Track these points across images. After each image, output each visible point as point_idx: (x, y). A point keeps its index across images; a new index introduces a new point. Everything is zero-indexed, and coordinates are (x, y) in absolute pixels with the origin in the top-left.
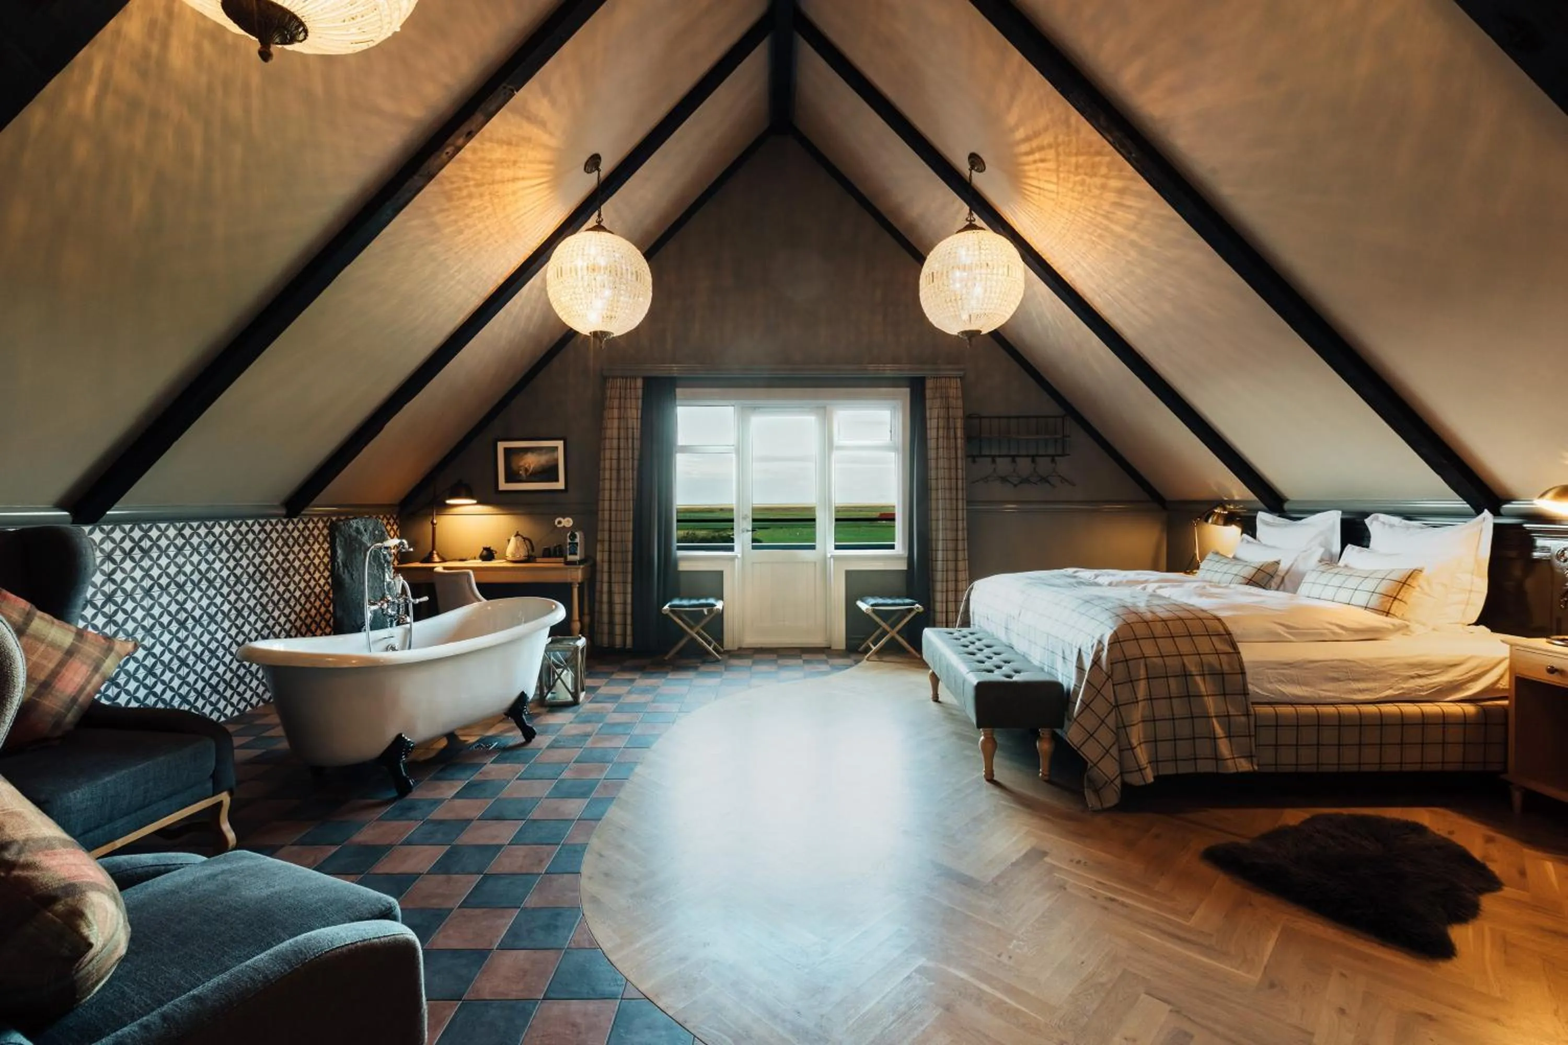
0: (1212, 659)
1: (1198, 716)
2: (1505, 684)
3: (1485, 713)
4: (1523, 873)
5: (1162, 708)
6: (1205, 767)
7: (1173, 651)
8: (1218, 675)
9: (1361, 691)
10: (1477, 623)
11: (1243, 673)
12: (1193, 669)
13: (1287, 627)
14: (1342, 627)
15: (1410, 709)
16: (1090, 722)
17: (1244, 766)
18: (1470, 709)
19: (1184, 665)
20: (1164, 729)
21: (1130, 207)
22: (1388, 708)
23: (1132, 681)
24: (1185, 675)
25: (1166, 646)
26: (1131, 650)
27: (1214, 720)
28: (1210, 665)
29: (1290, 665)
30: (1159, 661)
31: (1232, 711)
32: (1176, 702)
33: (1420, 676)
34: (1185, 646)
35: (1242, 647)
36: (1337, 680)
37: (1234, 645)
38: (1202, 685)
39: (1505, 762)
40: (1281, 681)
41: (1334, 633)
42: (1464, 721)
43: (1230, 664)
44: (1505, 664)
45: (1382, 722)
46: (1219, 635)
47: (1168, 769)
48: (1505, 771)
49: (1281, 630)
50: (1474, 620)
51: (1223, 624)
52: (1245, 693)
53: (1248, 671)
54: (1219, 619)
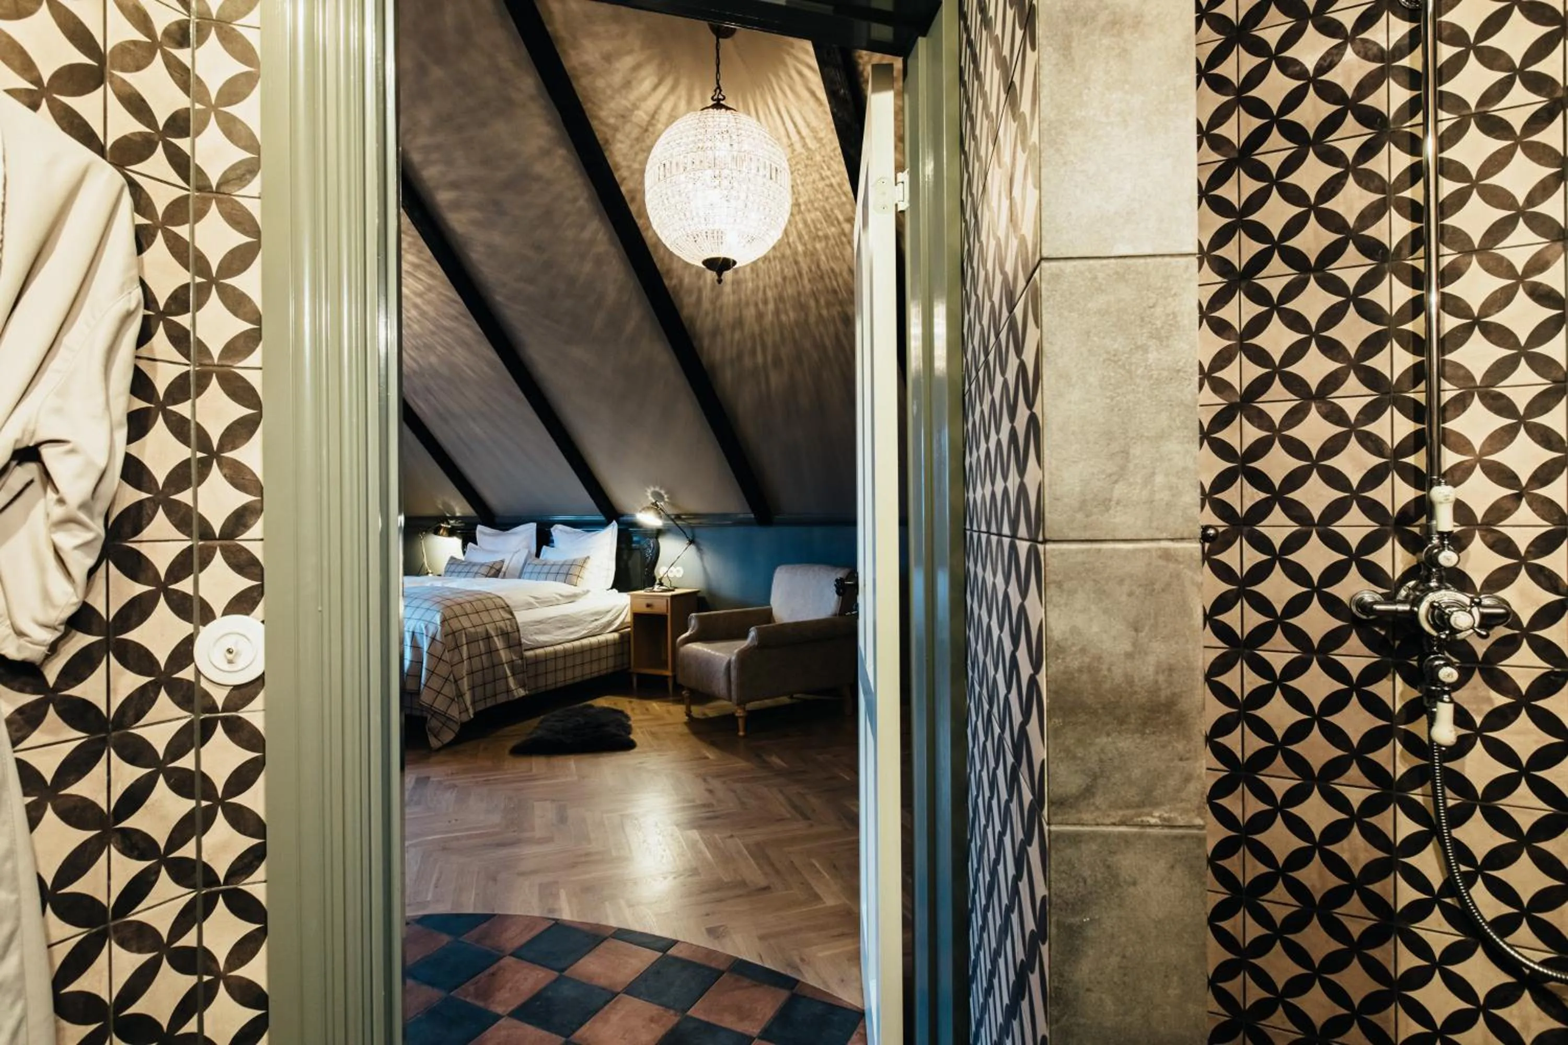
0: (502, 624)
1: (495, 665)
2: (629, 619)
3: (622, 636)
4: (647, 710)
5: (476, 663)
6: (502, 699)
7: (480, 622)
8: (504, 634)
9: (572, 633)
10: (612, 588)
11: (518, 631)
12: (493, 633)
13: (535, 598)
14: (561, 595)
15: (594, 640)
16: (436, 683)
17: (522, 692)
18: (616, 635)
19: (487, 631)
20: (478, 678)
21: (420, 279)
22: (585, 642)
23: (458, 647)
24: (488, 637)
25: (475, 618)
26: (455, 625)
27: (506, 666)
28: (501, 628)
29: (540, 622)
30: (472, 630)
31: (514, 658)
32: (484, 657)
33: (596, 620)
34: (485, 617)
35: (516, 614)
36: (562, 628)
37: (512, 614)
38: (499, 643)
39: (629, 663)
40: (536, 633)
41: (558, 600)
42: (615, 643)
43: (511, 626)
44: (628, 608)
45: (582, 651)
46: (503, 608)
47: (481, 707)
48: (629, 668)
49: (532, 600)
50: (610, 586)
51: (504, 601)
52: (520, 644)
53: (521, 629)
54: (500, 597)
